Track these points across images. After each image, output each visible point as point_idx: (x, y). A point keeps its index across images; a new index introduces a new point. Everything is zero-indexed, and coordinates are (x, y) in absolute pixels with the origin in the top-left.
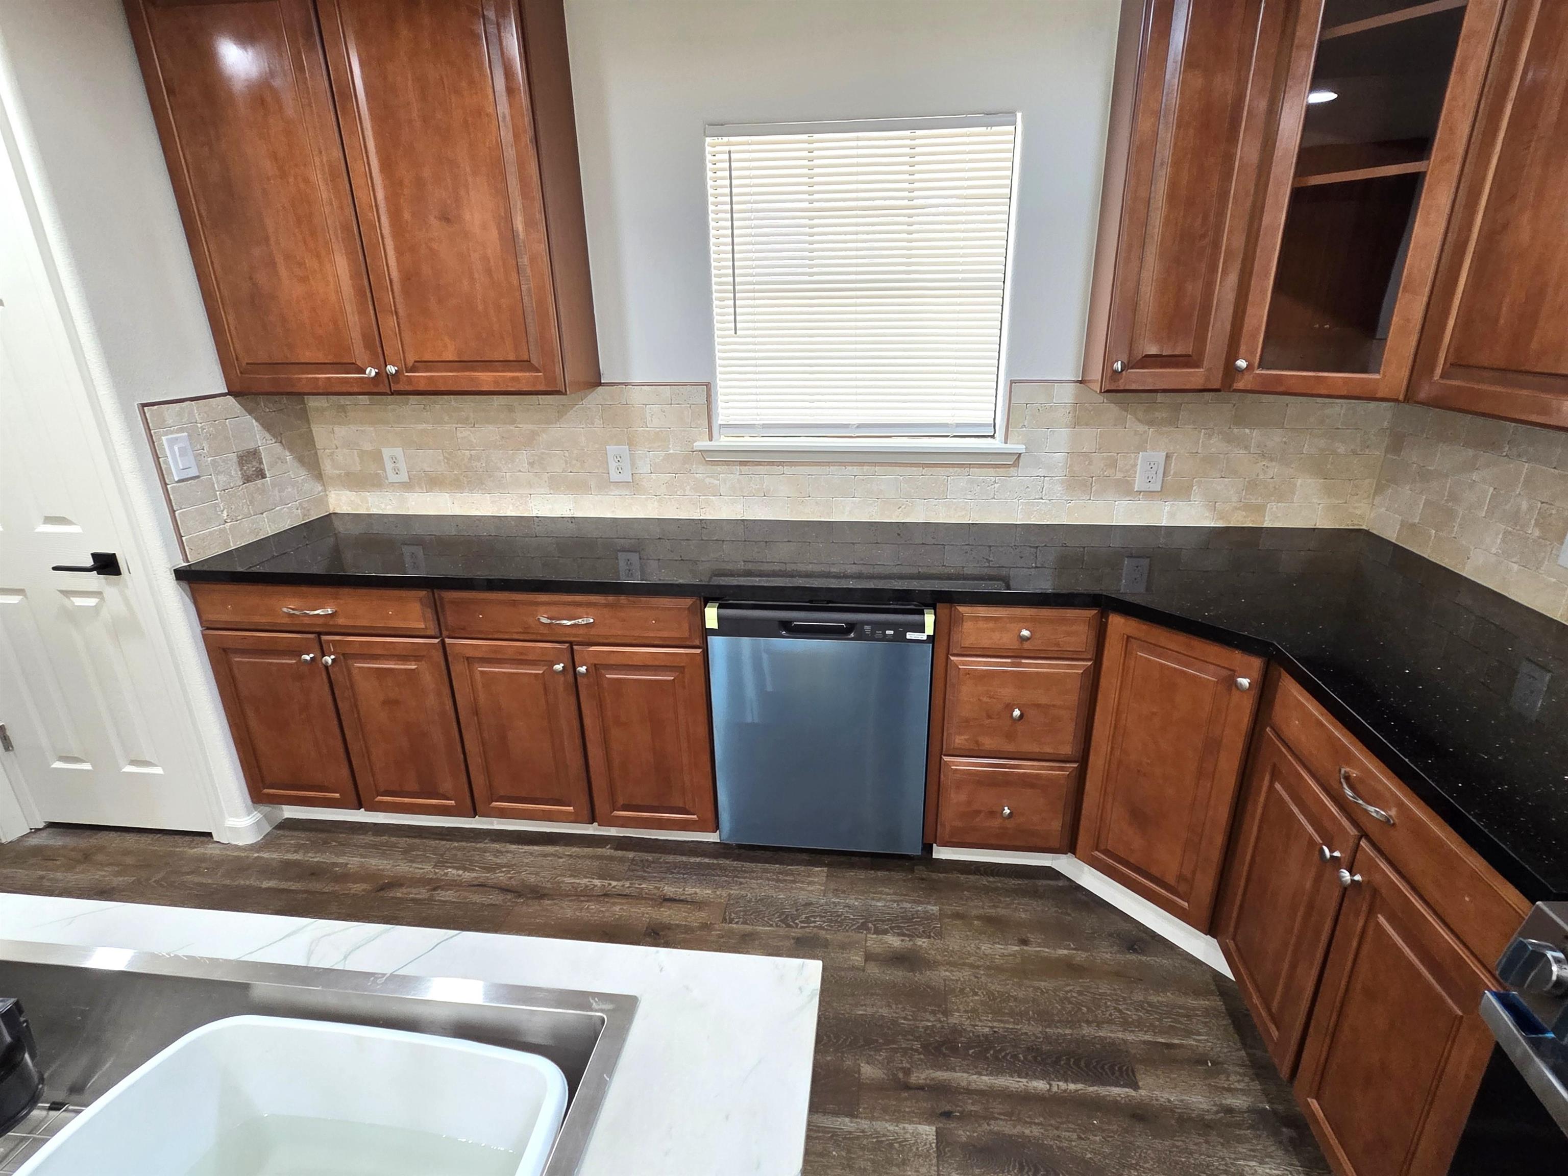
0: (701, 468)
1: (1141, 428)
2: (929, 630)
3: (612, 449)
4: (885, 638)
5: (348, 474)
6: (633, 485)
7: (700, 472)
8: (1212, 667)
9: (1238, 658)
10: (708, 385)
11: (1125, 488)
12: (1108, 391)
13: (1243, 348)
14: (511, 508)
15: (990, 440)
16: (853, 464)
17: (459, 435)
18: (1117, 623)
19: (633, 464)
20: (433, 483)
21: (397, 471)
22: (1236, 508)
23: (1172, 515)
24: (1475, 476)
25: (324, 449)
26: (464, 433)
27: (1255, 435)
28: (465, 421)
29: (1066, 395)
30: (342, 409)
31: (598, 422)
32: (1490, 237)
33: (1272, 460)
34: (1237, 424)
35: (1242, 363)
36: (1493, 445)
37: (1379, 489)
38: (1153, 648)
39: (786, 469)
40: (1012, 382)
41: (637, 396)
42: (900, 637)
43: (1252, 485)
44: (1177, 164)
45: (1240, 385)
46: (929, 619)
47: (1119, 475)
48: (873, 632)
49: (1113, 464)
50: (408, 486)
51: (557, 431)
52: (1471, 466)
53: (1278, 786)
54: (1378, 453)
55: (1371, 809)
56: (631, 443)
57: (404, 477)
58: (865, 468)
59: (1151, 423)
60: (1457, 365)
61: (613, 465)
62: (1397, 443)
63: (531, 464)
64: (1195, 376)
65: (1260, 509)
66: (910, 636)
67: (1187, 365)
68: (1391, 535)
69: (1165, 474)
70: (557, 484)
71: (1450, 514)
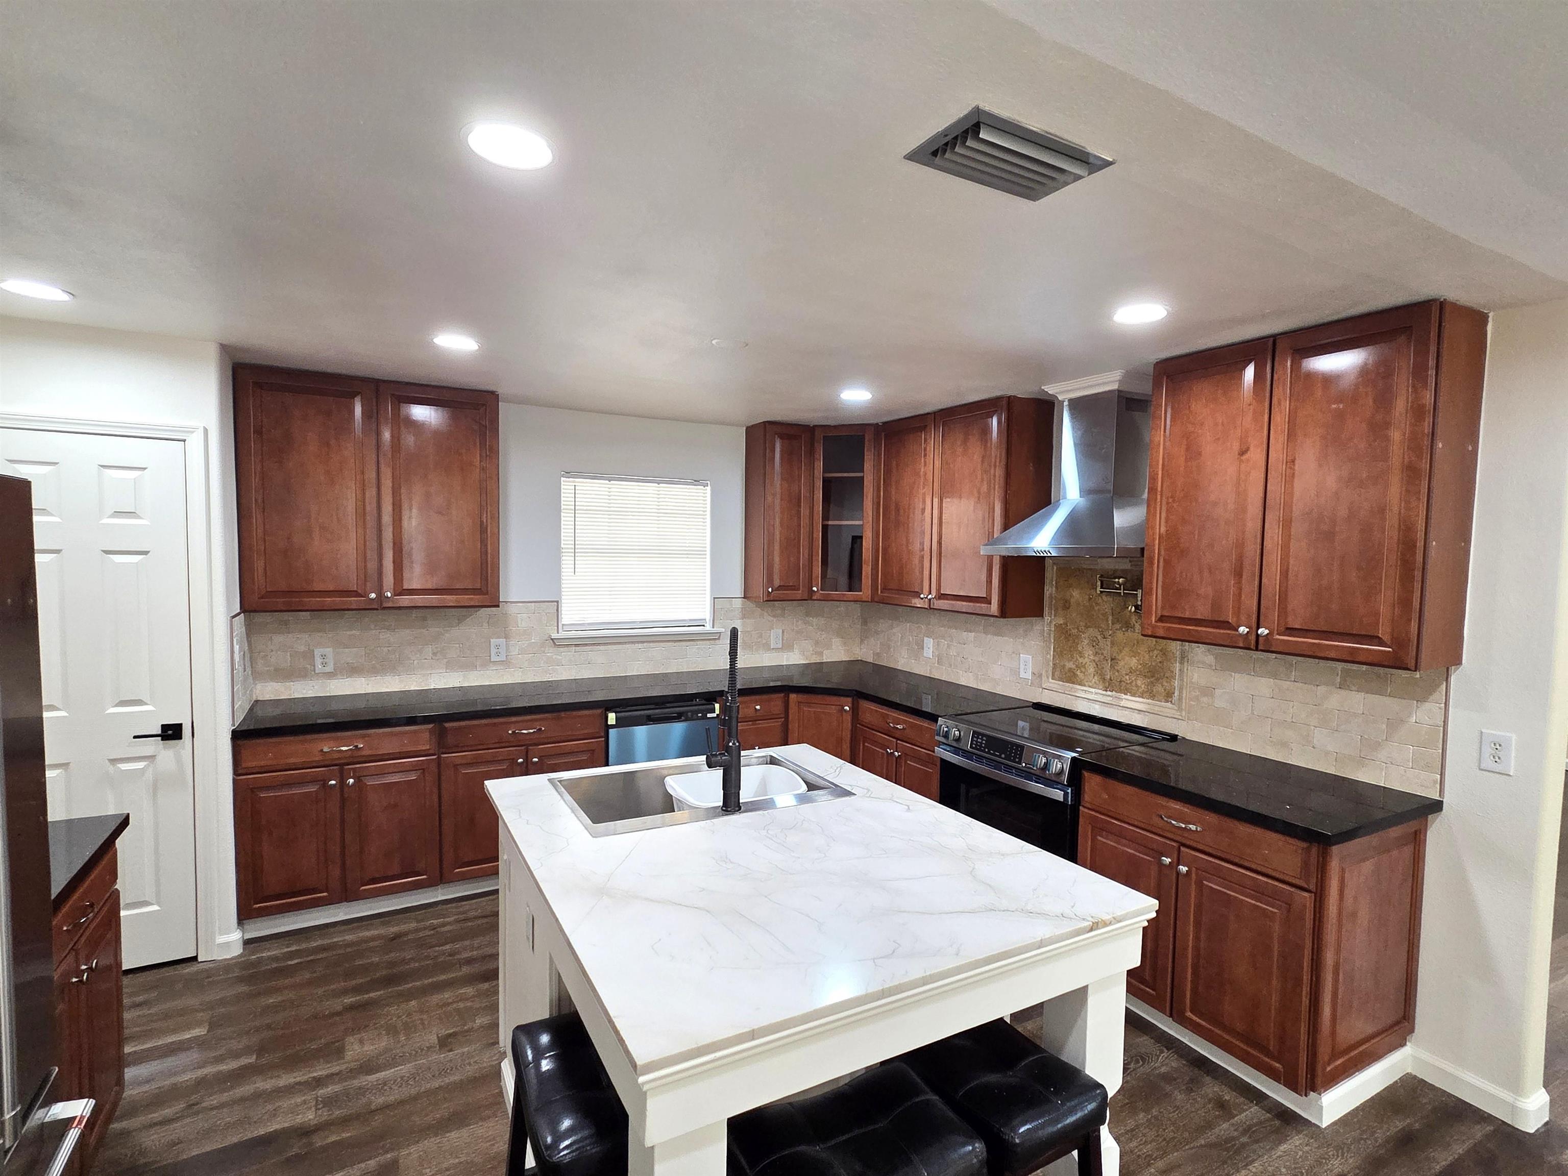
0: (551, 650)
1: (771, 618)
2: (717, 712)
3: (493, 641)
4: (699, 719)
5: (276, 670)
6: (506, 663)
7: (551, 652)
8: (833, 707)
9: (843, 700)
10: (557, 602)
11: (767, 647)
12: (766, 601)
13: (814, 583)
14: (415, 683)
15: (702, 627)
16: (638, 642)
17: (381, 637)
18: (793, 696)
19: (507, 650)
20: (353, 670)
21: (324, 665)
22: (812, 654)
23: (788, 660)
24: (894, 630)
25: (259, 652)
26: (385, 636)
27: (815, 621)
28: (388, 628)
29: (738, 603)
30: (286, 623)
31: (485, 625)
32: (885, 550)
33: (823, 631)
34: (807, 616)
35: (815, 589)
36: (897, 618)
37: (862, 641)
38: (809, 704)
39: (602, 648)
40: (714, 598)
41: (512, 609)
42: (704, 717)
43: (817, 643)
44: (782, 513)
45: (814, 598)
46: (717, 706)
47: (764, 641)
48: (692, 716)
49: (761, 636)
50: (330, 675)
51: (456, 632)
52: (892, 627)
53: (866, 744)
54: (859, 626)
55: (898, 726)
56: (506, 637)
57: (330, 668)
58: (645, 644)
59: (774, 616)
60: (884, 589)
61: (493, 651)
62: (865, 622)
63: (434, 654)
64: (799, 594)
65: (821, 654)
66: (709, 715)
67: (794, 590)
68: (870, 660)
69: (783, 639)
70: (451, 666)
71: (889, 647)
